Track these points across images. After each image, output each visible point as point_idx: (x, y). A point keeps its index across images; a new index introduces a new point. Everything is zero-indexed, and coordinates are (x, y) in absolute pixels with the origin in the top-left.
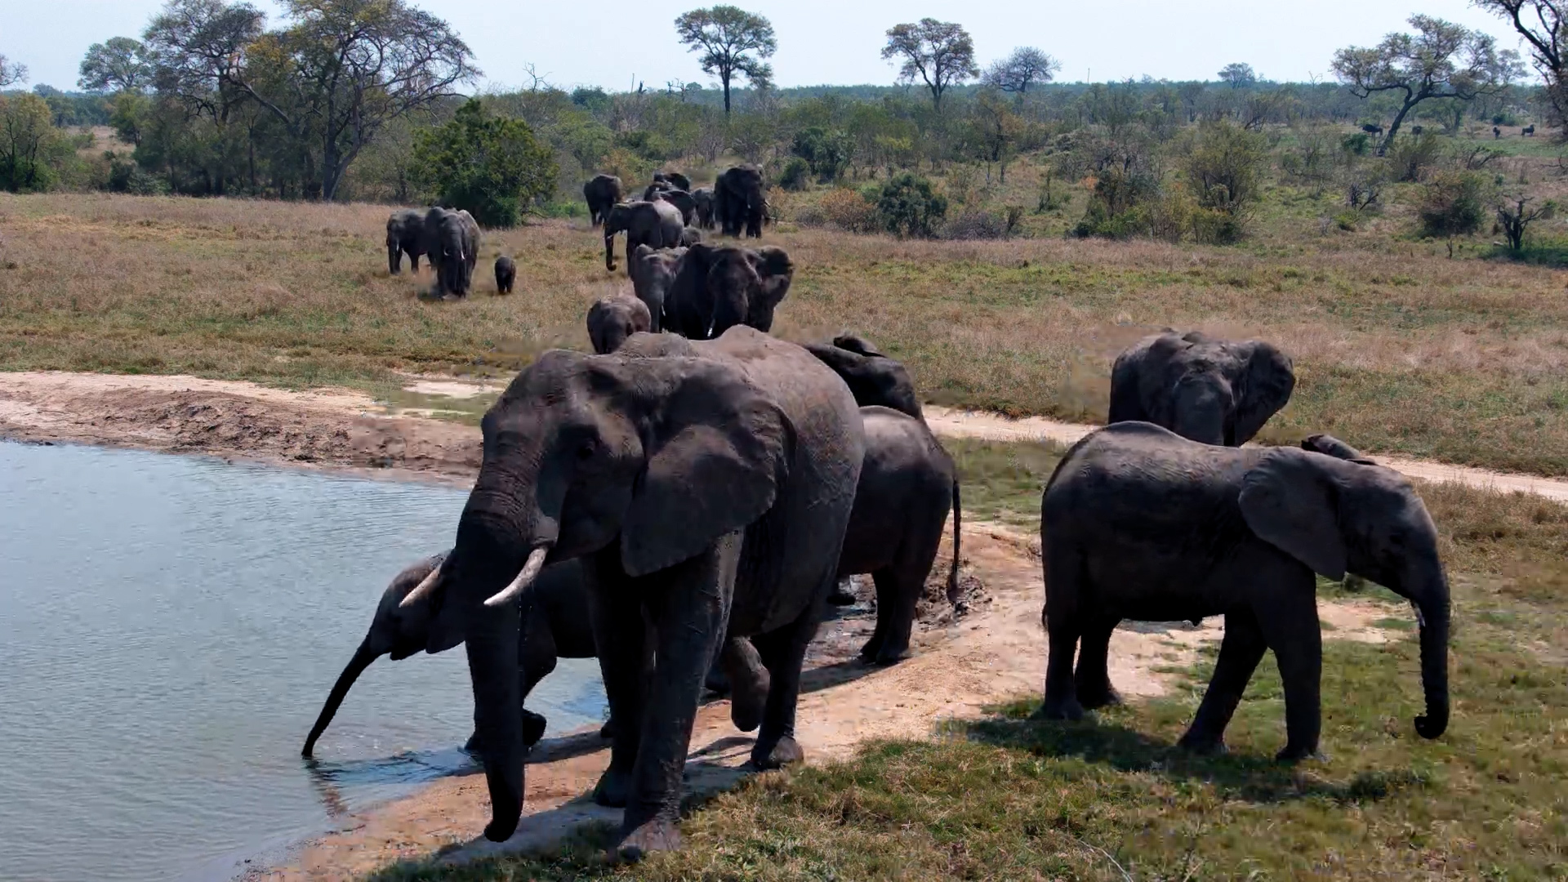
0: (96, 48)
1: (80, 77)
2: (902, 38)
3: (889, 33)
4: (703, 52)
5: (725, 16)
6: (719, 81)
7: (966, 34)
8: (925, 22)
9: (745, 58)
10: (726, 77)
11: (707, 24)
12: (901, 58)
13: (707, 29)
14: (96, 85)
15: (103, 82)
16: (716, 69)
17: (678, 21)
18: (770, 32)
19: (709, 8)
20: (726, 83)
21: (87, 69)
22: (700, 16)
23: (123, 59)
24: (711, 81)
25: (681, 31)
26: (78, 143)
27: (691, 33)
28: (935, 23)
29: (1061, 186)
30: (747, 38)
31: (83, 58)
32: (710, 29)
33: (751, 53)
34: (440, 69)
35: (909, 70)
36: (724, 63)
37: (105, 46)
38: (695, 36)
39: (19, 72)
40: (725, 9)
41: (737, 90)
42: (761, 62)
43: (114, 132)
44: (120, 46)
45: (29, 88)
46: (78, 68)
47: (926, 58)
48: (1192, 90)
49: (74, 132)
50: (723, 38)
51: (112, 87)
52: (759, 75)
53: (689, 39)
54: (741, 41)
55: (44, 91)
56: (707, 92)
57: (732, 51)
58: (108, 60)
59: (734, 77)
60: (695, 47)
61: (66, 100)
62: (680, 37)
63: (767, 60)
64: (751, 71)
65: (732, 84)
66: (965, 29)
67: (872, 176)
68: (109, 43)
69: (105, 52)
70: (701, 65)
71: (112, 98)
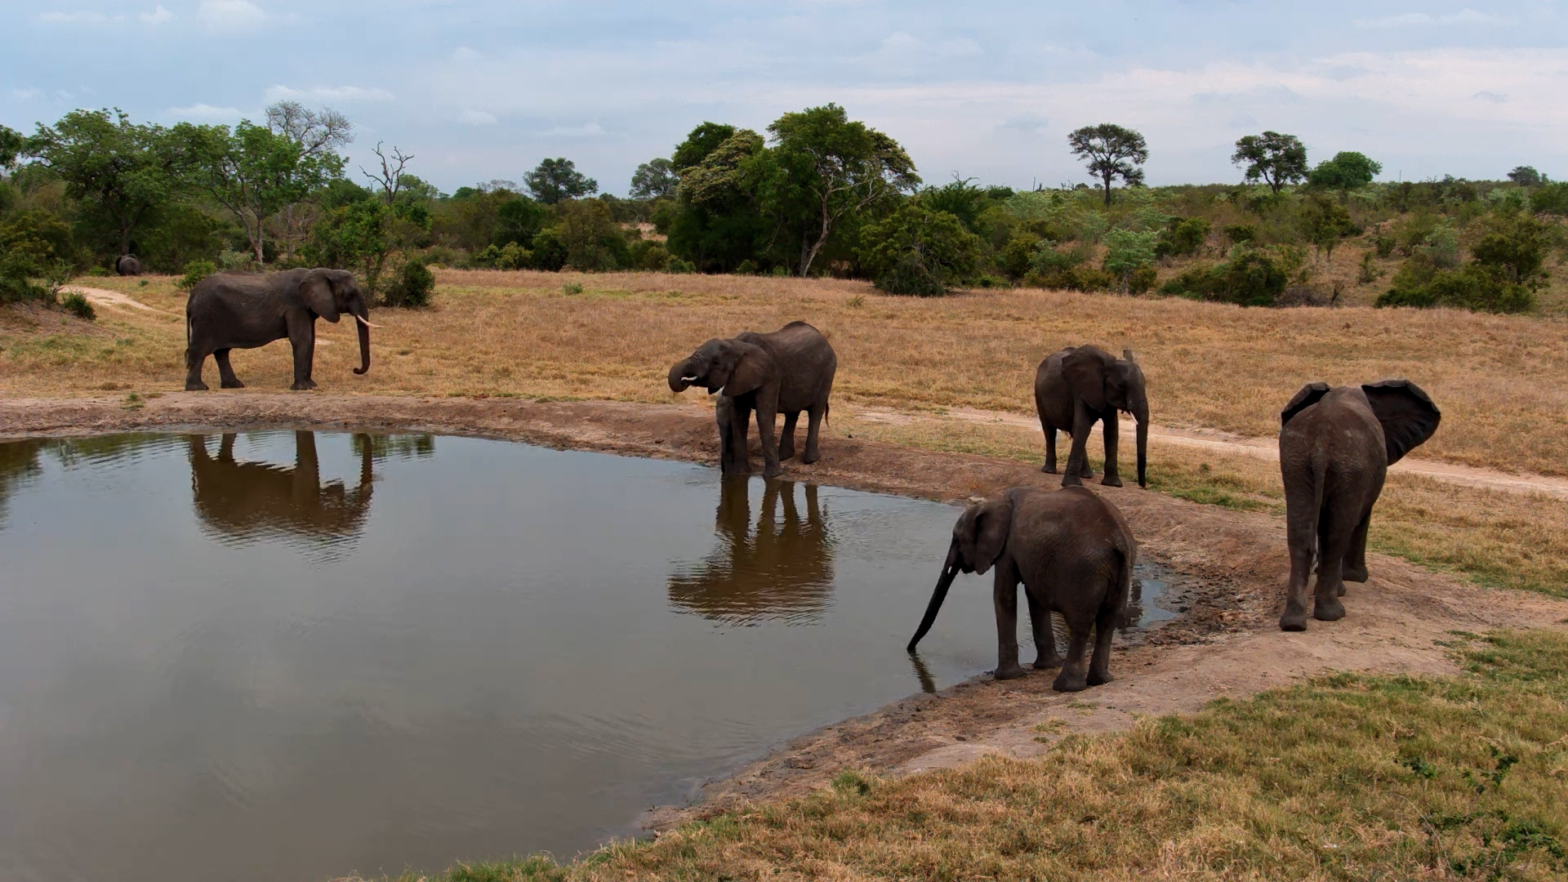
0: (643, 167)
1: (631, 188)
2: (1249, 148)
3: (1238, 144)
4: (1090, 160)
5: (1107, 131)
6: (1102, 181)
7: (1299, 144)
8: (1266, 134)
9: (1122, 164)
10: (1108, 178)
11: (1094, 138)
12: (1246, 164)
13: (1092, 142)
14: (642, 193)
15: (647, 191)
16: (1099, 172)
17: (1071, 136)
18: (1143, 144)
19: (1096, 125)
20: (1107, 183)
21: (636, 182)
22: (1088, 133)
23: (661, 174)
24: (1096, 181)
25: (1072, 144)
26: (629, 234)
27: (1080, 145)
28: (1276, 135)
29: (1378, 264)
30: (1124, 149)
31: (634, 175)
32: (1096, 142)
33: (1128, 161)
34: (889, 176)
35: (1252, 173)
36: (1107, 169)
37: (650, 166)
38: (1083, 148)
39: (592, 185)
40: (1108, 127)
41: (1115, 189)
42: (1135, 168)
43: (652, 227)
44: (660, 164)
45: (597, 196)
46: (630, 181)
47: (1268, 163)
48: (1487, 186)
49: (625, 227)
50: (1106, 149)
51: (653, 194)
52: (1134, 178)
53: (1080, 150)
54: (1120, 152)
55: (605, 197)
56: (1091, 192)
57: (1113, 158)
58: (651, 175)
59: (1114, 179)
60: (1084, 157)
61: (622, 205)
62: (1072, 149)
63: (1140, 166)
64: (1127, 174)
65: (1113, 184)
66: (1300, 140)
67: (1223, 254)
68: (652, 163)
69: (649, 169)
70: (1088, 170)
71: (652, 202)
